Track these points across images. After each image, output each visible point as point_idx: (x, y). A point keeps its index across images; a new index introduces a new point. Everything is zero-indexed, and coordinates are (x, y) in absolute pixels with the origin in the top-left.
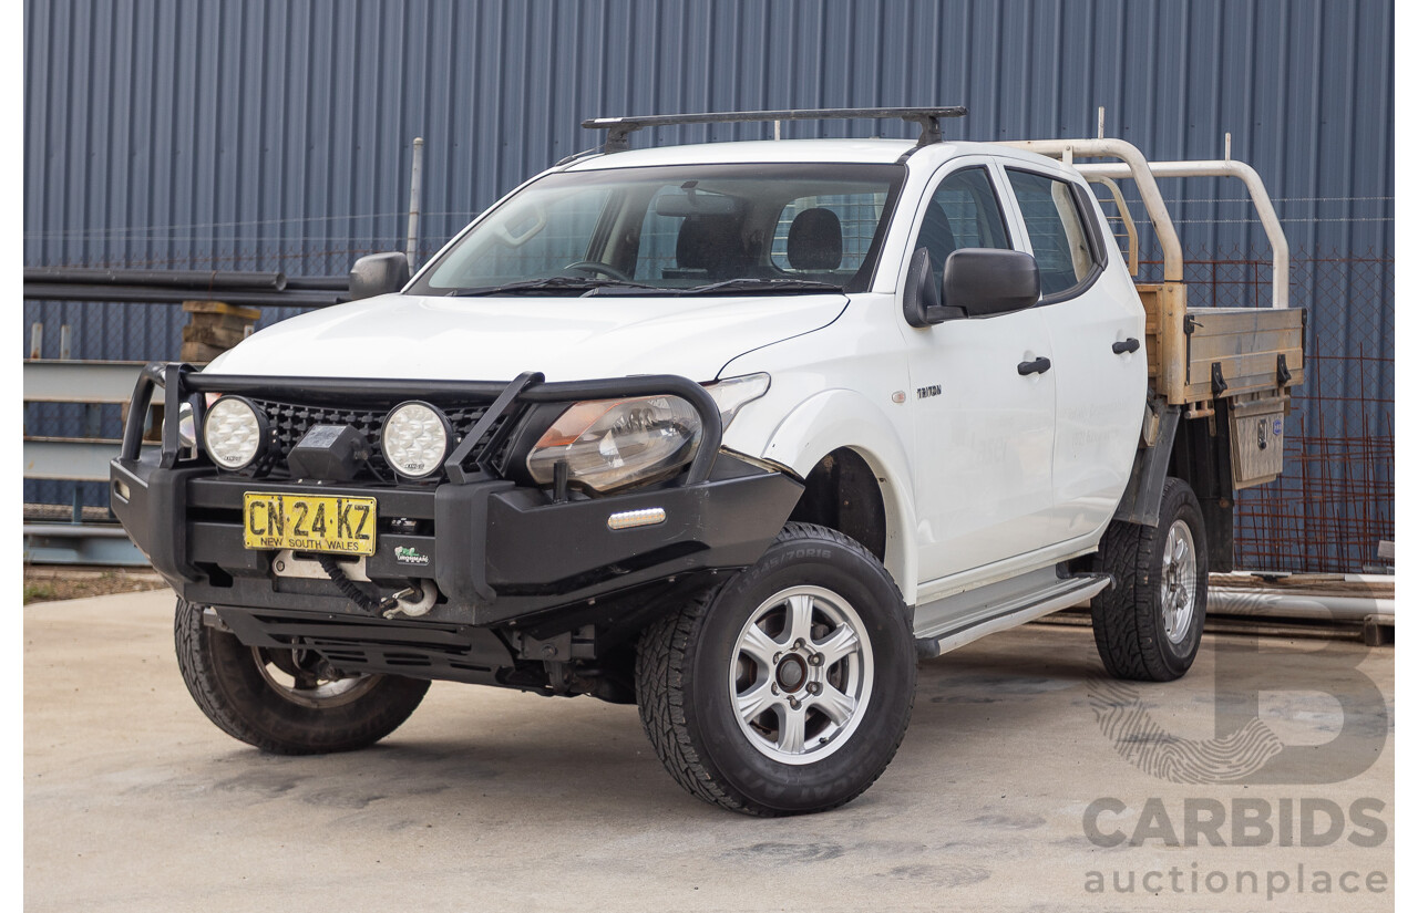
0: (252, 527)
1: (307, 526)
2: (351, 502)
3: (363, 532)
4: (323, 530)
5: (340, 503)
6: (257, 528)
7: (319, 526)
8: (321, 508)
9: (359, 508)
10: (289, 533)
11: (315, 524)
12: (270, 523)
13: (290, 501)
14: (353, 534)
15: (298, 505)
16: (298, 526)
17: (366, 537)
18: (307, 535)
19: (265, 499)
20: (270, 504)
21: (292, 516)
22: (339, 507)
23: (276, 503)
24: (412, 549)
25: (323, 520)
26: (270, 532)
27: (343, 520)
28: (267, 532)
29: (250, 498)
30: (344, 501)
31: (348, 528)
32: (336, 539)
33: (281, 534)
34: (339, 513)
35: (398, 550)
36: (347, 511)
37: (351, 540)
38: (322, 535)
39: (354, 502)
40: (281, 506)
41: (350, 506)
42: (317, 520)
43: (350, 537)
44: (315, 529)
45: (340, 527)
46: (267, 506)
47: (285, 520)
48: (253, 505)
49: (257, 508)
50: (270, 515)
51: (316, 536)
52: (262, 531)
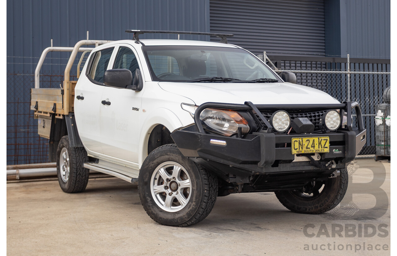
0: (294, 148)
1: (309, 146)
2: (322, 138)
3: (326, 146)
4: (314, 147)
5: (319, 139)
6: (296, 148)
7: (313, 146)
8: (314, 141)
9: (324, 140)
10: (304, 149)
11: (312, 145)
12: (299, 146)
13: (305, 139)
14: (323, 147)
15: (307, 140)
16: (307, 146)
17: (327, 147)
18: (310, 149)
19: (298, 139)
20: (299, 141)
21: (305, 144)
22: (319, 140)
23: (301, 140)
24: (338, 150)
25: (314, 144)
26: (299, 149)
27: (320, 143)
28: (298, 149)
29: (293, 140)
30: (320, 138)
31: (321, 146)
32: (318, 149)
33: (302, 149)
34: (319, 142)
35: (334, 150)
36: (321, 141)
37: (322, 149)
38: (314, 148)
39: (323, 138)
40: (302, 141)
41: (322, 139)
42: (312, 144)
43: (322, 148)
44: (312, 147)
45: (319, 145)
46: (298, 141)
47: (303, 145)
48: (294, 142)
49: (296, 142)
50: (299, 144)
51: (312, 149)
52: (297, 149)
